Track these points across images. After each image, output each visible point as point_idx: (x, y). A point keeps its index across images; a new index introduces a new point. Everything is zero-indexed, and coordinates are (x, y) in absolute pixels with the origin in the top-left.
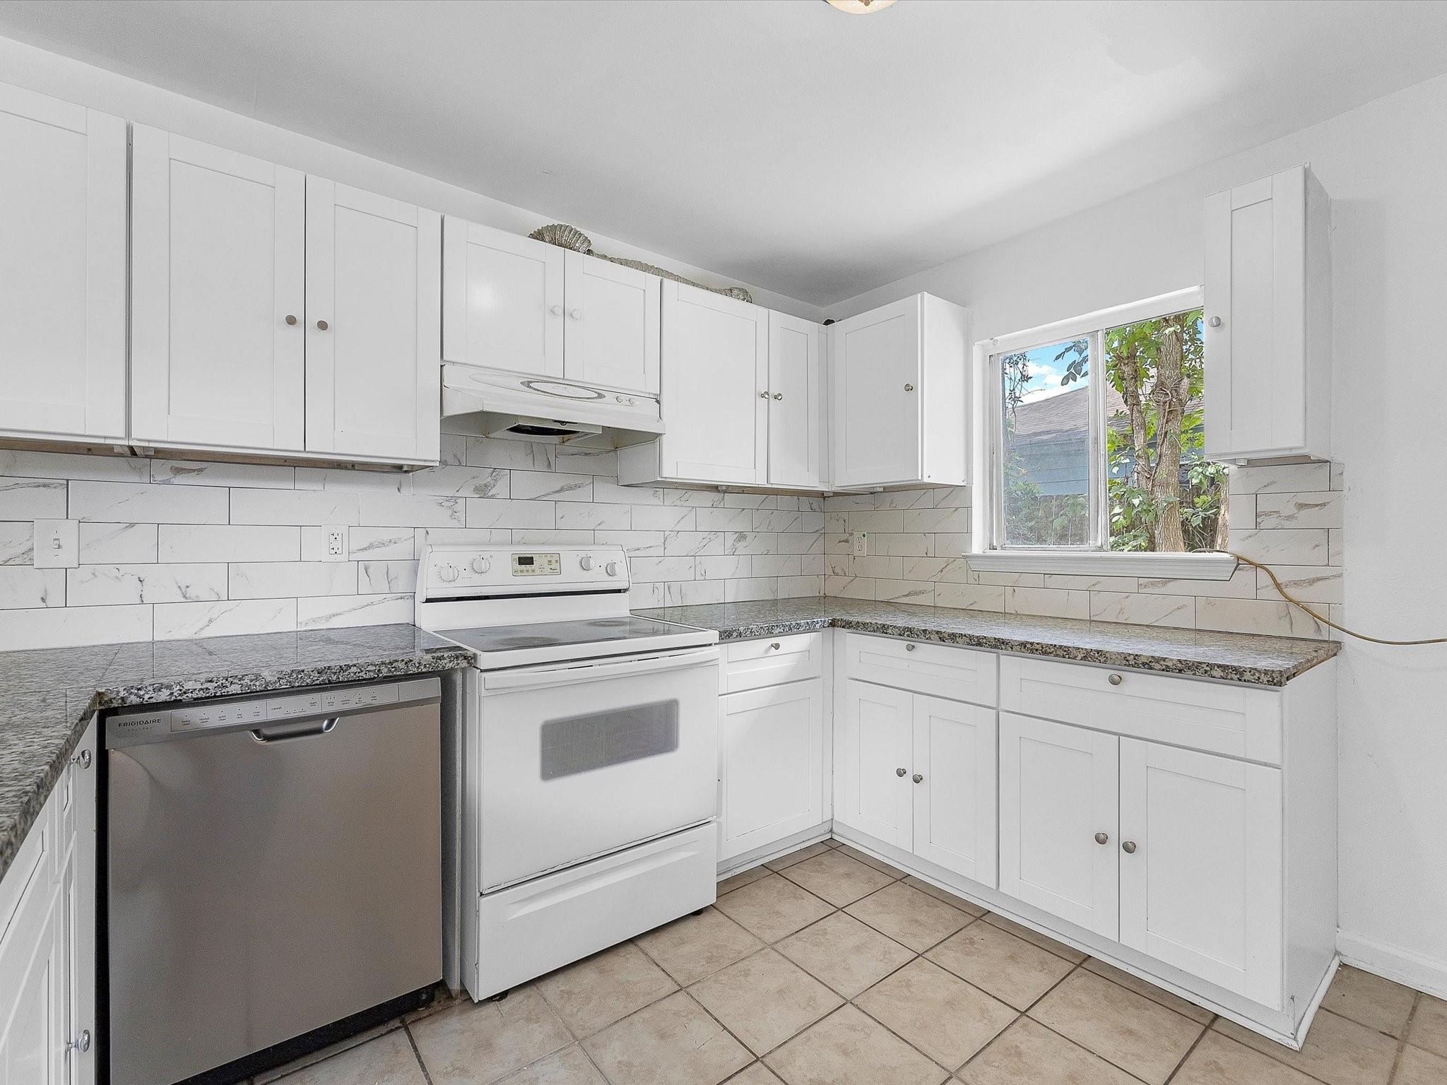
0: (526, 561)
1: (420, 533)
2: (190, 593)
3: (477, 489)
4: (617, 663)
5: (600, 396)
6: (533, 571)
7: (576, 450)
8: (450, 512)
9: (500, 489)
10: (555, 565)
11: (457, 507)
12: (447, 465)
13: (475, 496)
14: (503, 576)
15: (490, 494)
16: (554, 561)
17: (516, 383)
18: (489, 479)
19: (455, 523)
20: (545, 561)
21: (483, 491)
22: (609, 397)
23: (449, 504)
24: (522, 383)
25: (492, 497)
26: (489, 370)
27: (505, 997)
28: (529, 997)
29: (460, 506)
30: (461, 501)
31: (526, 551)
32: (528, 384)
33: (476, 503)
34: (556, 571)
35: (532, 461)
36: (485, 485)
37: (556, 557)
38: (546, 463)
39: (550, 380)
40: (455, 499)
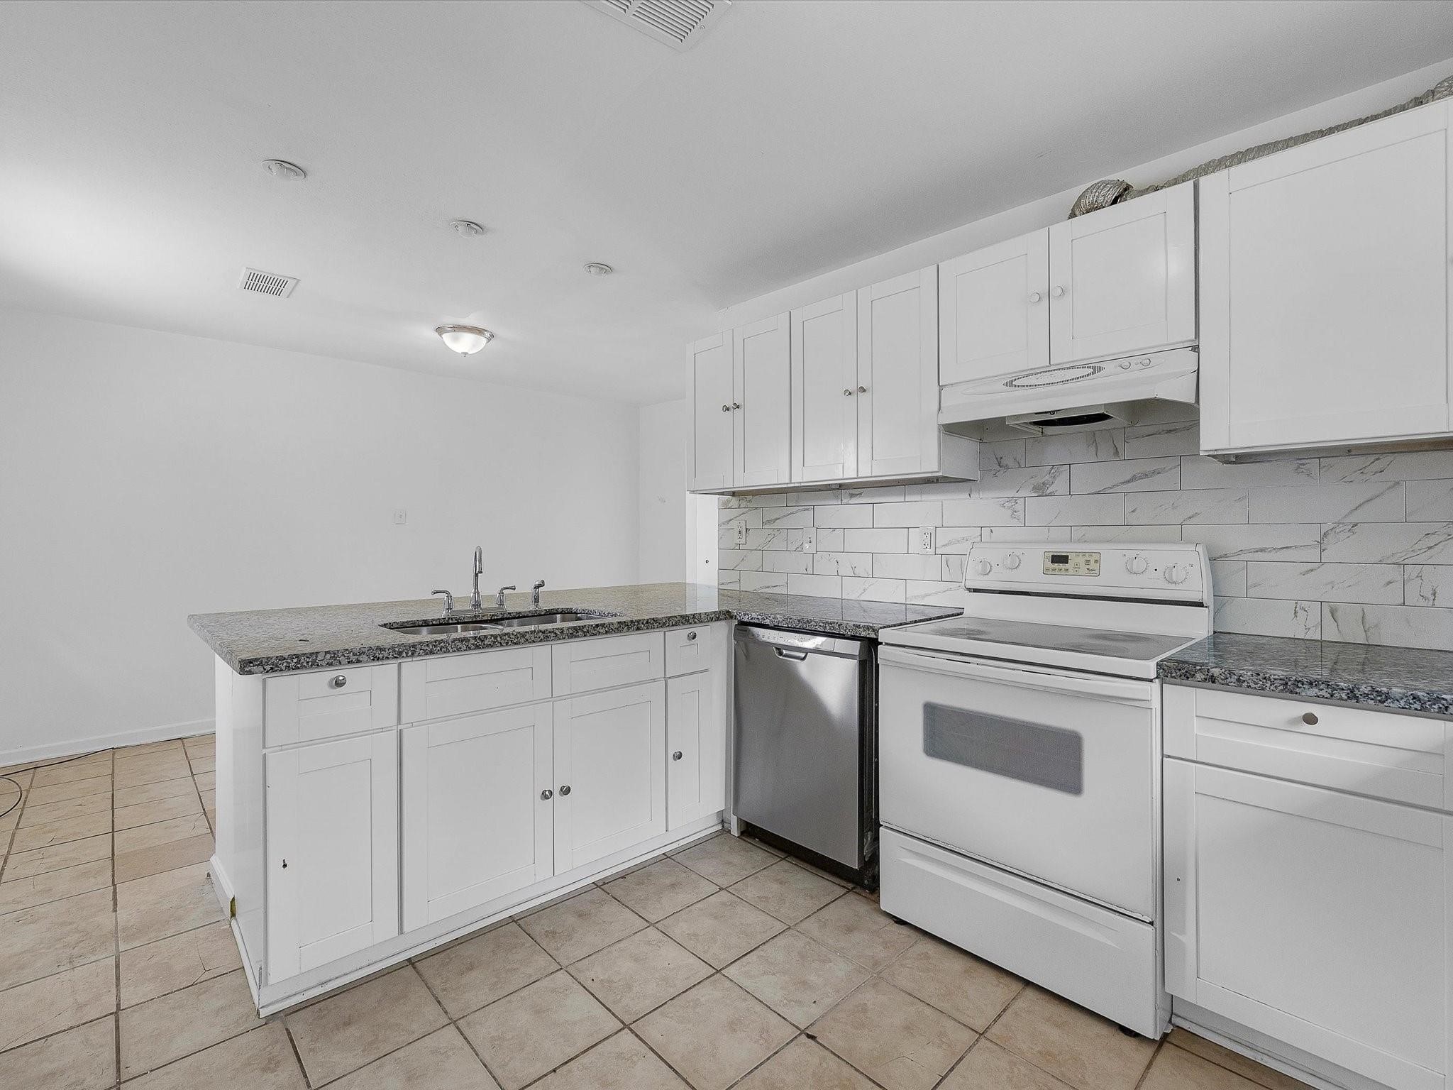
0: (1060, 559)
1: (986, 531)
2: (857, 571)
3: (1035, 489)
4: (999, 667)
5: (1097, 370)
6: (1067, 570)
7: (1151, 430)
8: (1010, 512)
9: (1059, 486)
10: (1092, 566)
11: (1017, 507)
12: (1008, 468)
13: (1034, 495)
14: (1034, 573)
15: (1048, 492)
16: (1092, 561)
17: (1000, 386)
18: (1047, 477)
19: (1015, 522)
20: (1081, 560)
21: (1040, 490)
22: (1109, 368)
23: (1010, 504)
24: (1005, 385)
25: (1051, 494)
26: (977, 381)
27: (901, 925)
28: (909, 936)
29: (1020, 506)
30: (1021, 501)
31: (1061, 549)
32: (1010, 384)
33: (1035, 503)
34: (1091, 572)
35: (1094, 453)
36: (1044, 484)
37: (1096, 557)
38: (1112, 451)
39: (1038, 371)
40: (1015, 499)
